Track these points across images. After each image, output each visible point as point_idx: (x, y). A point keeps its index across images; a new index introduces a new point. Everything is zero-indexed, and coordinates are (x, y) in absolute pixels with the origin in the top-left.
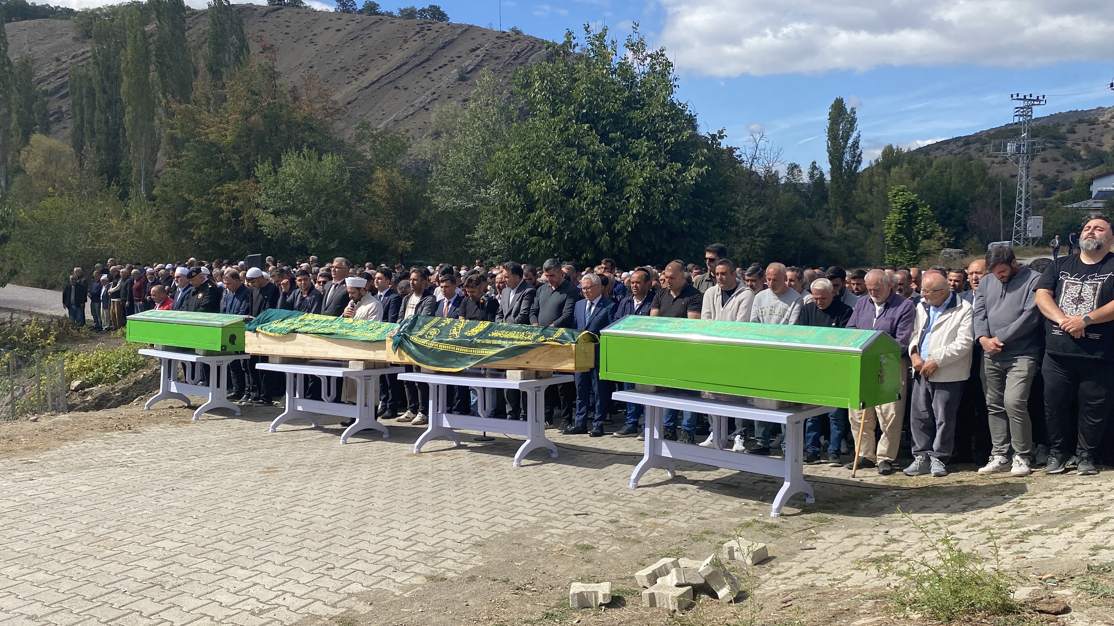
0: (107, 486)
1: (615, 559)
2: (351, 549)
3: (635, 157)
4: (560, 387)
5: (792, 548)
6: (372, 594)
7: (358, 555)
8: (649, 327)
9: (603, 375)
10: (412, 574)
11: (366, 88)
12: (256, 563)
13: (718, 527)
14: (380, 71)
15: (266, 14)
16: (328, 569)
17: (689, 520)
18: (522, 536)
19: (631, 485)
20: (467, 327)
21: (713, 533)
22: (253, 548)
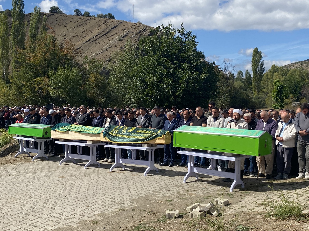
0: (9, 182)
1: (179, 204)
2: (94, 201)
3: (183, 70)
4: (158, 150)
5: (237, 201)
6: (102, 214)
7: (96, 203)
8: (190, 129)
9: (174, 146)
10: (114, 208)
11: (85, 43)
12: (63, 205)
13: (213, 195)
14: (90, 37)
15: (49, 16)
16: (87, 207)
17: (203, 192)
18: (149, 197)
19: (184, 182)
20: (129, 129)
21: (211, 196)
22: (62, 201)
